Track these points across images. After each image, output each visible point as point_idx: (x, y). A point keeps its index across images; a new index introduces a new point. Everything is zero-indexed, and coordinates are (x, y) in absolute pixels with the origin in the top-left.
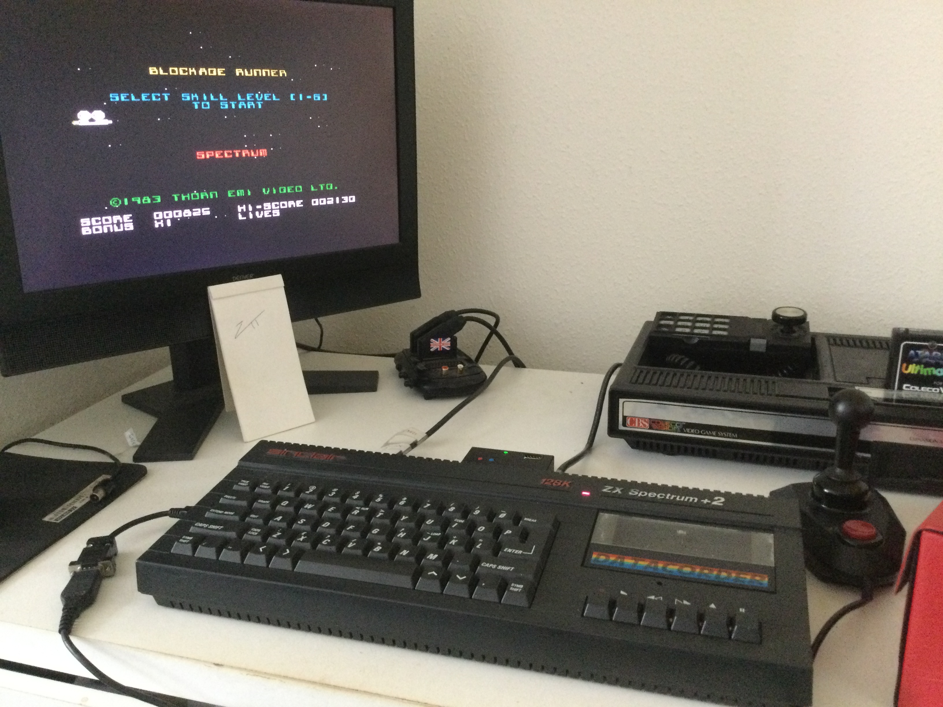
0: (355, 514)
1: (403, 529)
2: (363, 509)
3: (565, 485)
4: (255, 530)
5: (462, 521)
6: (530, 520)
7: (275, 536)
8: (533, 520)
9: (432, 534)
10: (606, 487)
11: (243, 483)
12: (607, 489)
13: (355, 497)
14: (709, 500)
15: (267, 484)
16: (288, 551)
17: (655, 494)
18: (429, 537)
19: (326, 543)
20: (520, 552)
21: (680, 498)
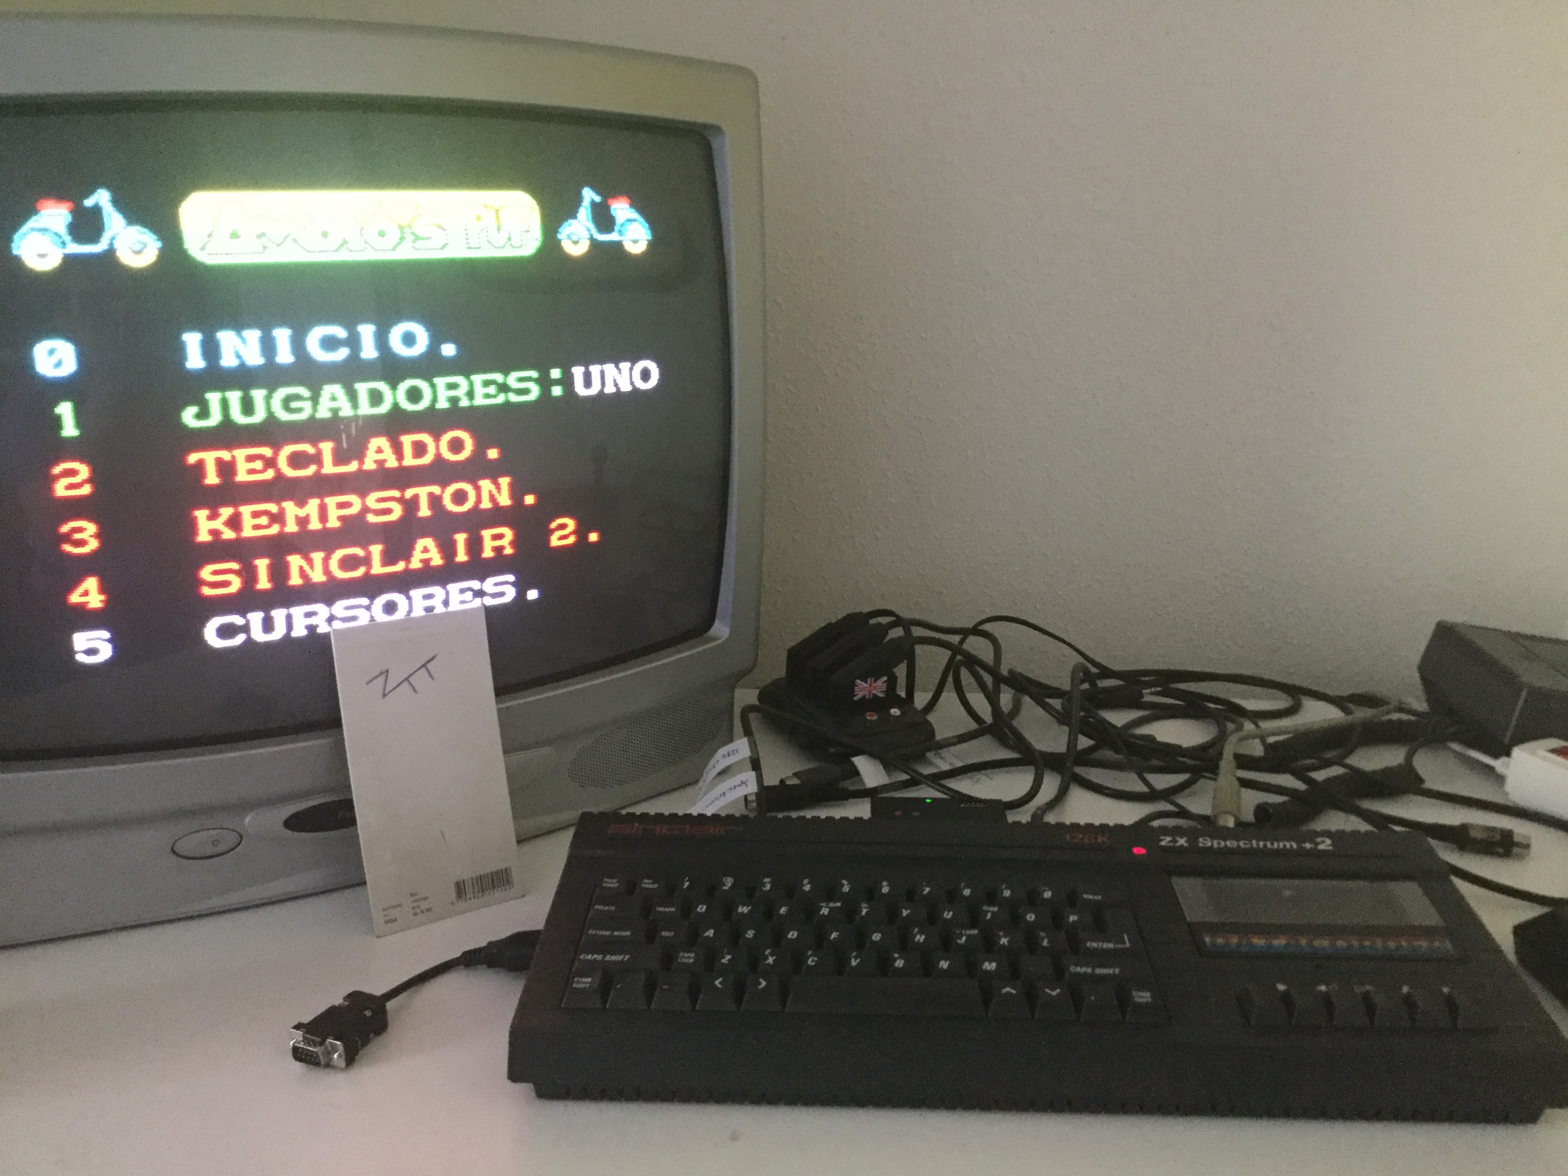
0: (826, 913)
1: (916, 930)
2: (831, 905)
3: (1103, 841)
4: (686, 955)
5: (996, 909)
6: (1091, 897)
7: (724, 961)
8: (1096, 897)
9: (963, 932)
10: (1162, 838)
11: (609, 883)
12: (1166, 841)
13: (807, 888)
14: (1311, 842)
15: (650, 881)
16: (764, 983)
17: (1235, 844)
18: (964, 938)
19: (813, 963)
20: (1111, 945)
21: (1272, 844)
